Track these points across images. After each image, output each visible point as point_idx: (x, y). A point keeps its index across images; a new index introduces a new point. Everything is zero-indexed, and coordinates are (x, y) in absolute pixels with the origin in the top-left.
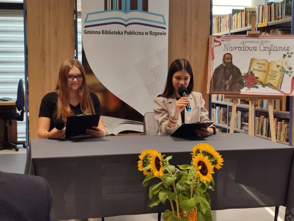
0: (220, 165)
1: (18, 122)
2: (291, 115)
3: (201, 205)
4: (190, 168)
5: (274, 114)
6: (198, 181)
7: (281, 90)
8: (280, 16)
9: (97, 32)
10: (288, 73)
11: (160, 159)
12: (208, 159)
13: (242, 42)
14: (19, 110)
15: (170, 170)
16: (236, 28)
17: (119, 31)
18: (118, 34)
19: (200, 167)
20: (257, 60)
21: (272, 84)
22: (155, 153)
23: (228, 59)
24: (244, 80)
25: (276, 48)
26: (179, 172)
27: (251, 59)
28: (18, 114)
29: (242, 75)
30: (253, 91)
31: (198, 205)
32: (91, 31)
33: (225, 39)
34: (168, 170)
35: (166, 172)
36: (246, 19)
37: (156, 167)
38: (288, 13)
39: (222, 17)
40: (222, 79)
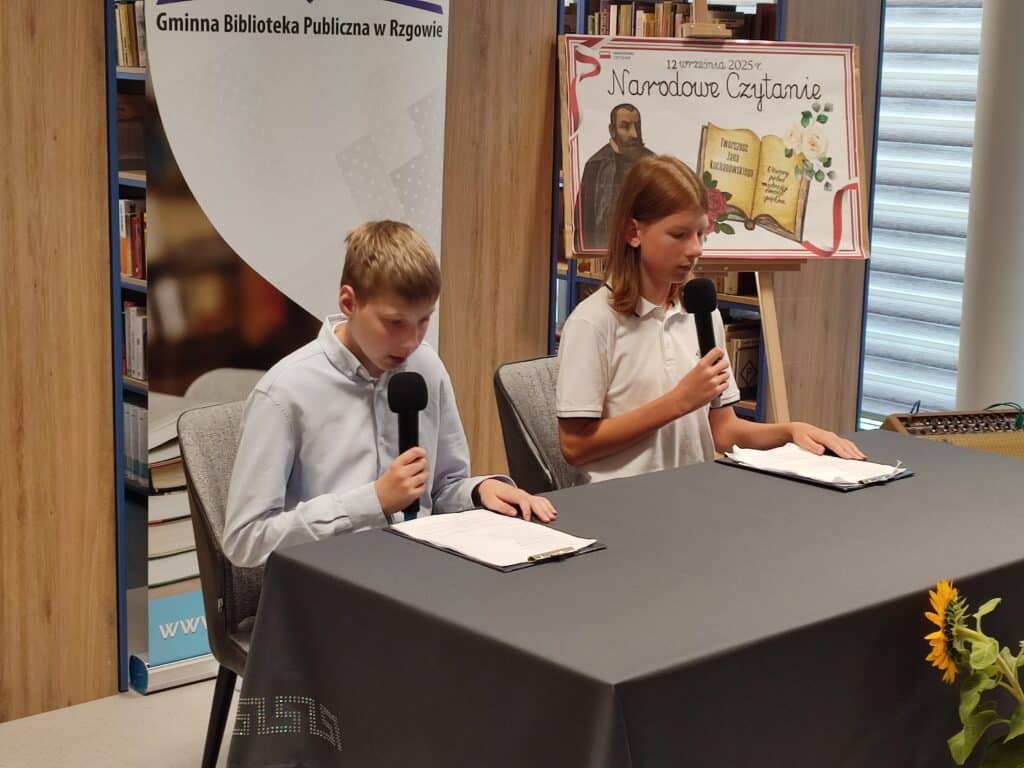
7: (804, 240)
9: (207, 21)
10: (820, 177)
13: (672, 65)
17: (284, 18)
18: (281, 30)
20: (721, 130)
21: (776, 218)
23: (626, 126)
27: (704, 128)
30: (716, 245)
32: (184, 18)
33: (612, 50)
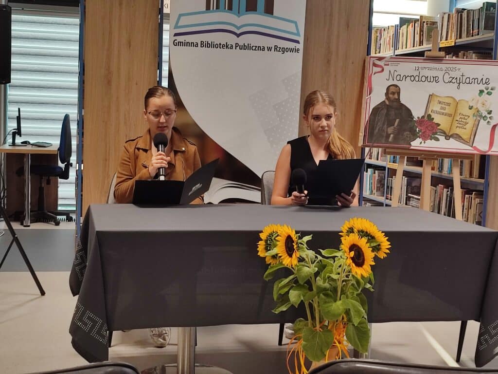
0: (385, 253)
1: (60, 180)
2: (487, 185)
3: (352, 313)
4: (339, 254)
5: (461, 182)
6: (351, 275)
7: (474, 145)
8: (476, 31)
9: (193, 43)
10: (485, 119)
11: (293, 239)
12: (367, 243)
13: (417, 69)
14: (63, 163)
15: (307, 256)
16: (404, 47)
17: (227, 43)
18: (225, 47)
19: (352, 254)
20: (439, 97)
21: (461, 135)
22: (285, 230)
23: (393, 93)
24: (417, 127)
25: (468, 79)
26: (320, 260)
27: (430, 95)
28: (61, 168)
29: (414, 119)
30: (430, 145)
31: (347, 312)
32: (184, 42)
33: (390, 62)
34: (305, 257)
35: (301, 260)
36: (422, 33)
37: (287, 251)
38: (489, 26)
39: (383, 29)
40: (384, 124)
